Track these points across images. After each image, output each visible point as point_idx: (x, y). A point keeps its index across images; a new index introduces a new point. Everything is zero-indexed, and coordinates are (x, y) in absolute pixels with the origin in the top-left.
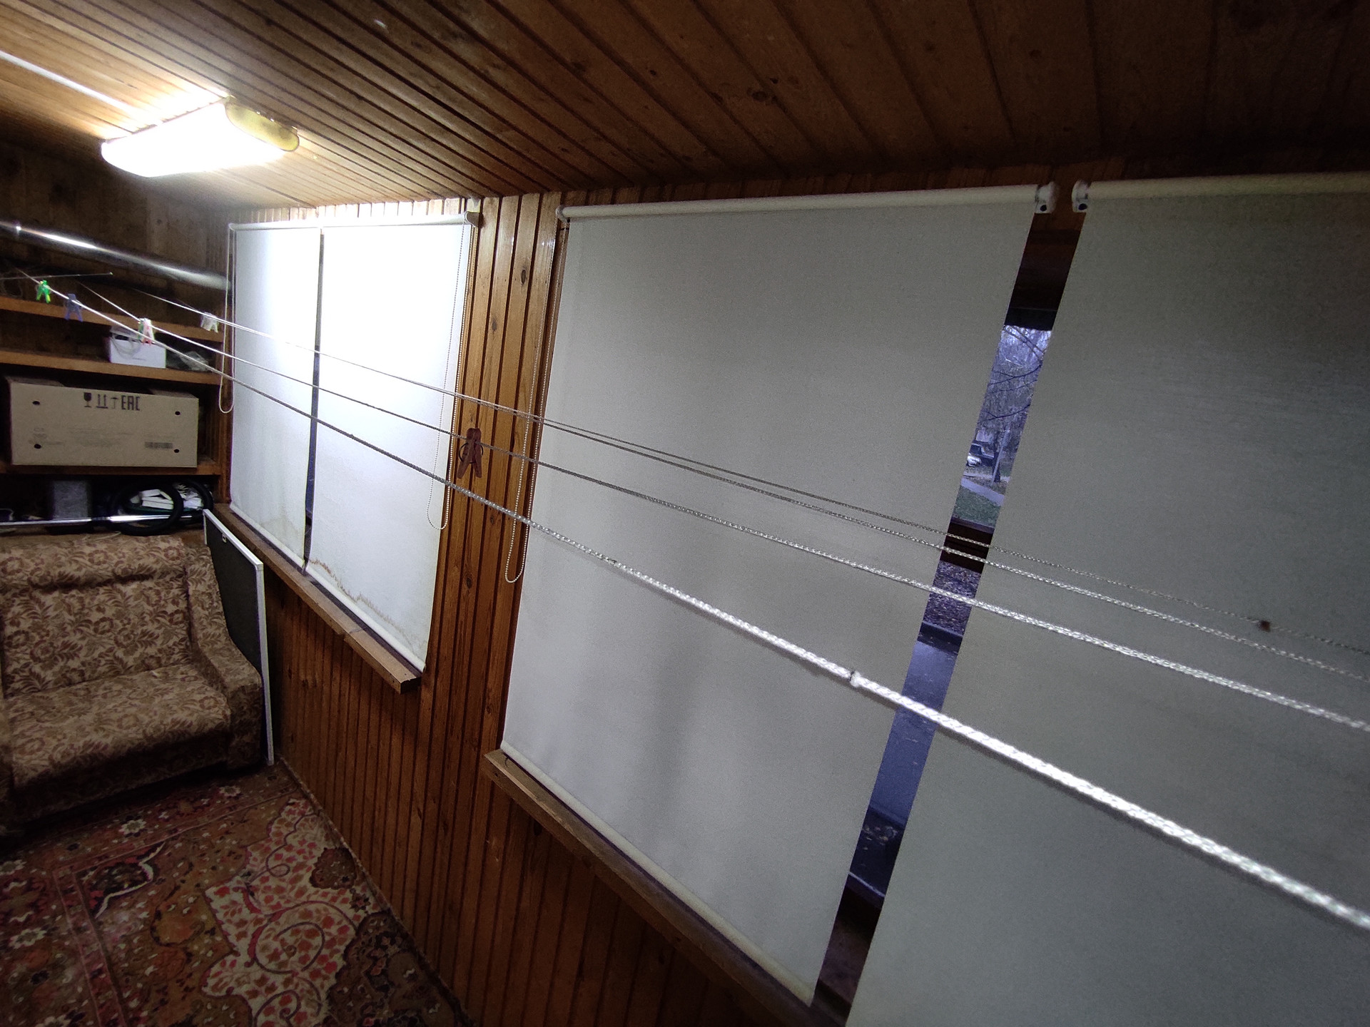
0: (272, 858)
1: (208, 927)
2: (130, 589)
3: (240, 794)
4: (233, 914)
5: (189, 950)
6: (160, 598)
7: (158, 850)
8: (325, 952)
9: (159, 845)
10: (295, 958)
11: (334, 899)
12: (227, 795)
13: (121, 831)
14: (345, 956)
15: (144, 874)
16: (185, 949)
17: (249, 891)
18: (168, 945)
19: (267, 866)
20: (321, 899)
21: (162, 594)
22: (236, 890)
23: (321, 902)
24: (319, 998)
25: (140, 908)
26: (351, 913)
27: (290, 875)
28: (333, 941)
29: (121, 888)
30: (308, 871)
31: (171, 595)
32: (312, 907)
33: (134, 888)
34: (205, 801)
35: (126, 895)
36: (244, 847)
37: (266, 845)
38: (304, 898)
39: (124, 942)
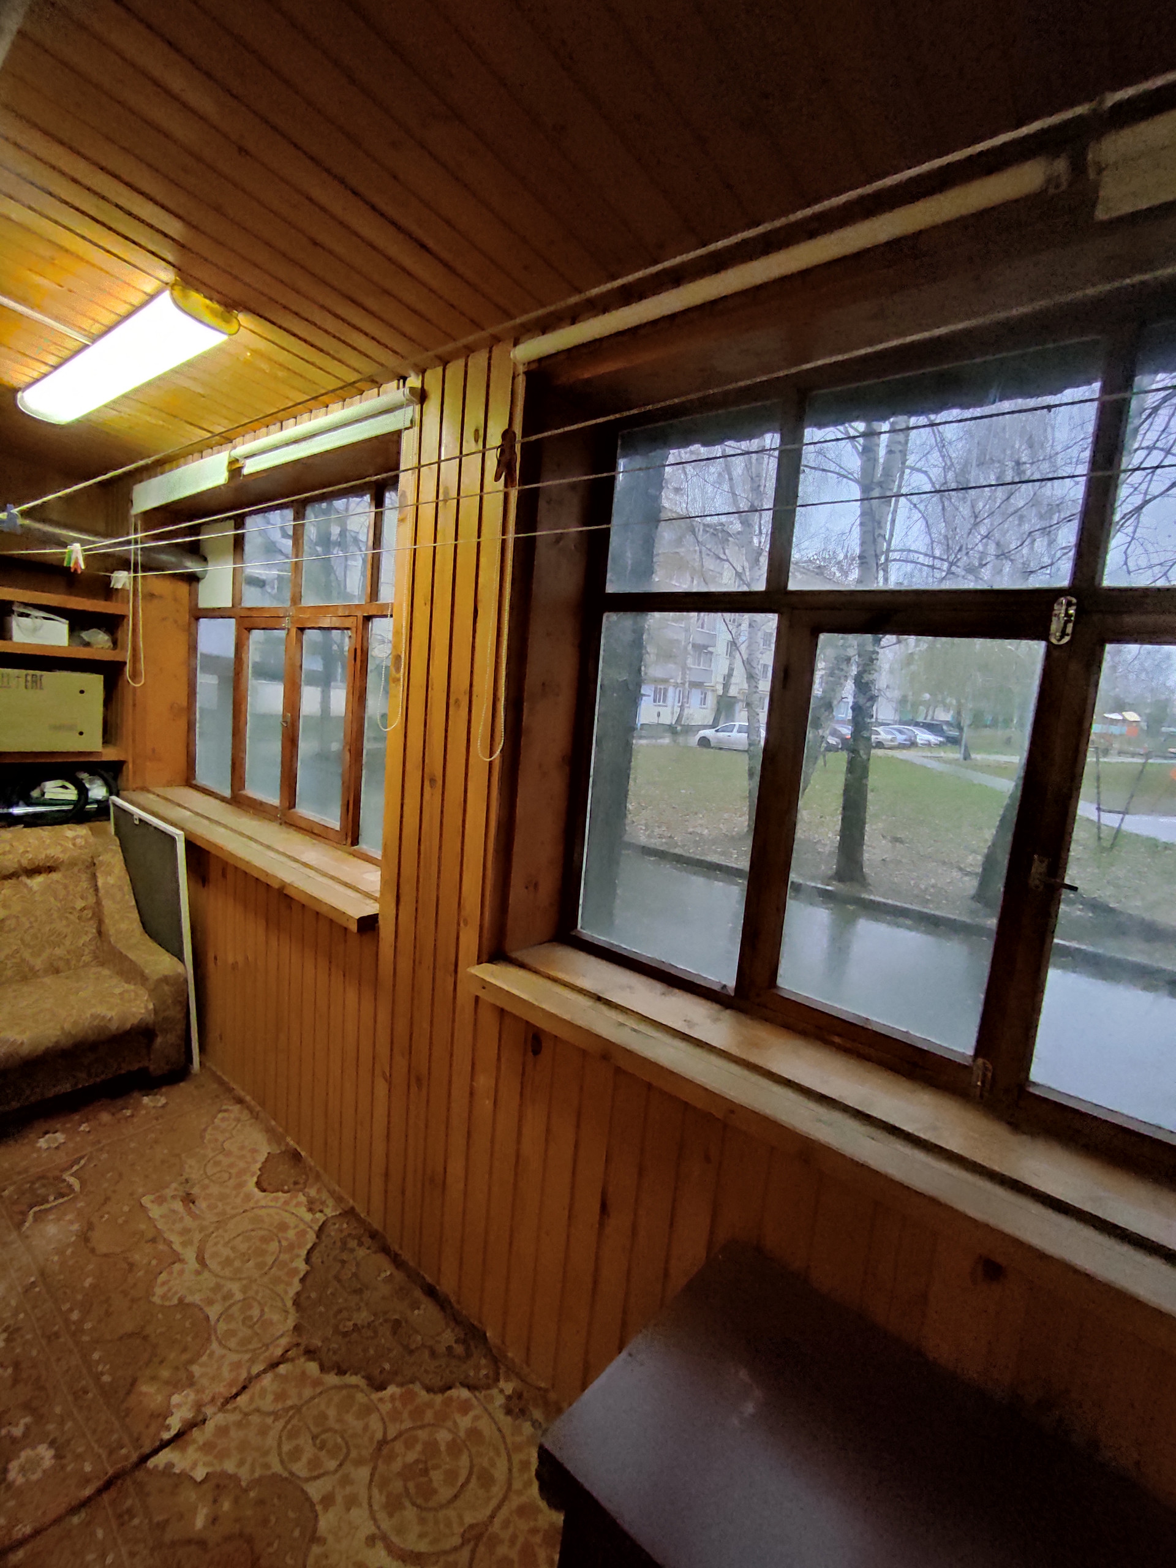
0: (209, 1165)
1: (150, 1236)
2: (37, 882)
3: (167, 1103)
4: (174, 1222)
5: (130, 1260)
6: (68, 892)
7: (82, 1162)
8: (284, 1257)
9: (82, 1158)
10: (251, 1263)
11: (286, 1203)
12: (152, 1104)
13: (39, 1145)
14: (307, 1260)
15: (70, 1186)
16: (125, 1259)
17: (189, 1199)
18: (106, 1255)
19: (205, 1173)
20: (273, 1204)
21: (71, 888)
22: (174, 1197)
23: (272, 1207)
24: (285, 1305)
25: (70, 1220)
26: (308, 1217)
27: (232, 1182)
28: (291, 1247)
29: (47, 1202)
30: (253, 1176)
31: (79, 889)
32: (263, 1212)
33: (61, 1201)
34: (128, 1113)
35: (51, 1208)
36: (178, 1156)
37: (202, 1152)
38: (251, 1204)
39: (57, 1254)
